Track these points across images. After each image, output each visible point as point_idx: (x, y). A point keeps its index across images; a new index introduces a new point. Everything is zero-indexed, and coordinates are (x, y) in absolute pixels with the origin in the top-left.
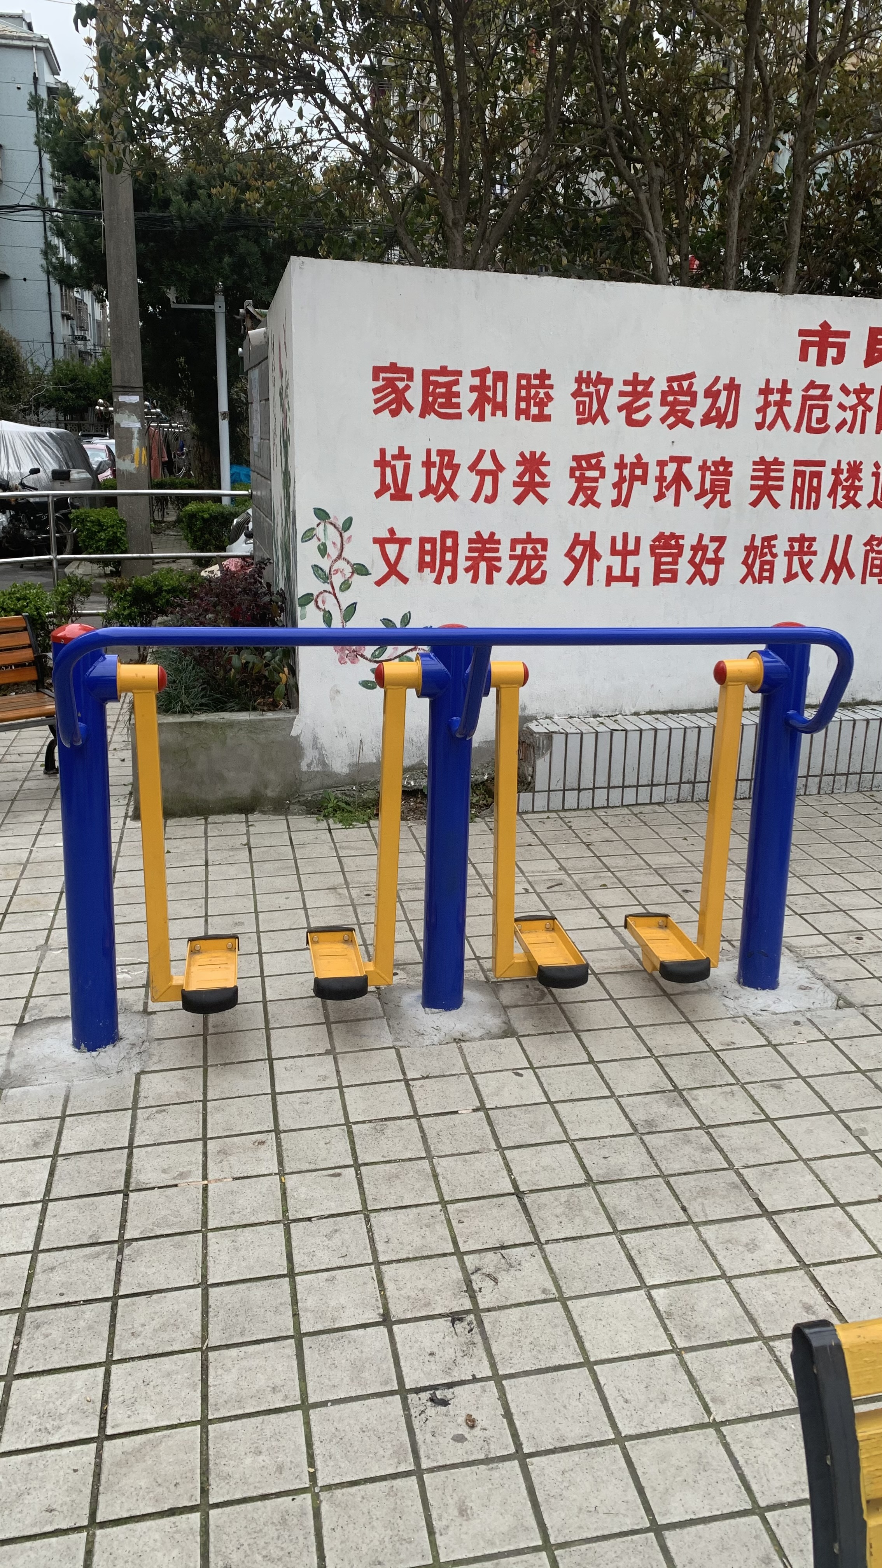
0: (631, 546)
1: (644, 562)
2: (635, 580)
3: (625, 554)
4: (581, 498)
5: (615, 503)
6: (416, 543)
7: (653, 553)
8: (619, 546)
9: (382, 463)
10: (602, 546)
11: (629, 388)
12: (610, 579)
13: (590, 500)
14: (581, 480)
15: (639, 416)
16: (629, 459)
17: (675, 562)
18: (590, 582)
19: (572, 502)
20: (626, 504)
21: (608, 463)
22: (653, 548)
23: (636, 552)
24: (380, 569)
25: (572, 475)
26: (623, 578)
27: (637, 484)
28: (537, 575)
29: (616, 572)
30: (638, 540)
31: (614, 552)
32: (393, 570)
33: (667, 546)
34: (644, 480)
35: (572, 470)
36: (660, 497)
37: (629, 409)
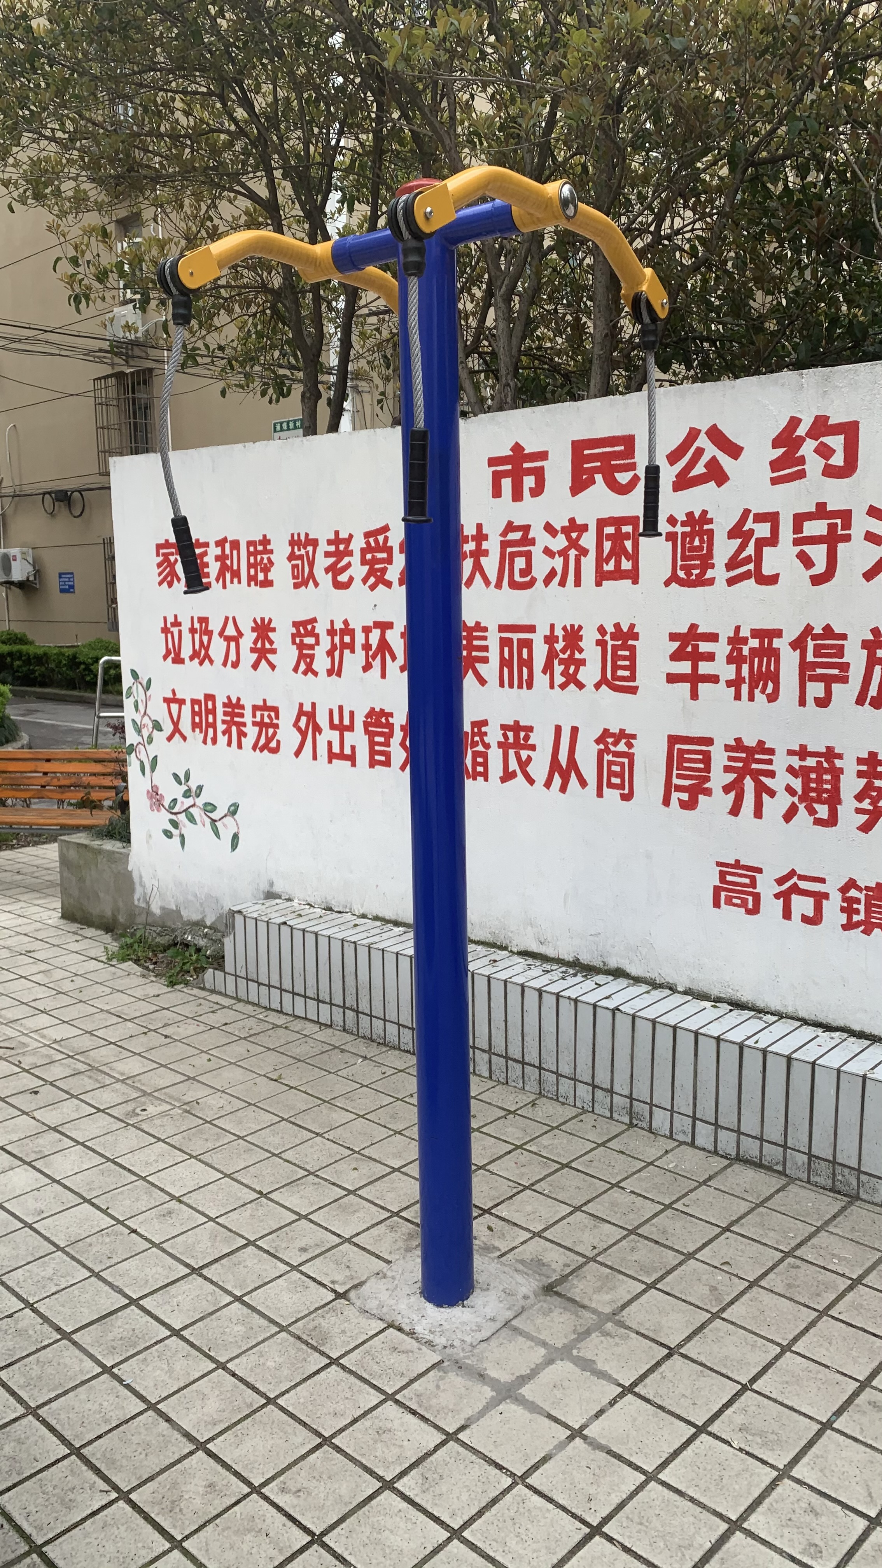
0: (346, 722)
1: (358, 739)
2: (352, 759)
3: (342, 728)
4: (303, 667)
5: (330, 673)
6: (188, 703)
7: (367, 731)
8: (336, 721)
9: (165, 630)
10: (322, 719)
11: (332, 548)
12: (332, 756)
13: (309, 670)
14: (301, 647)
15: (343, 578)
16: (339, 625)
17: (387, 744)
18: (315, 758)
19: (296, 670)
20: (339, 674)
21: (321, 628)
22: (366, 725)
23: (351, 728)
24: (168, 728)
25: (294, 643)
26: (341, 756)
27: (347, 652)
28: (273, 744)
29: (336, 749)
30: (352, 714)
31: (333, 727)
32: (176, 730)
33: (378, 724)
34: (351, 647)
35: (294, 636)
36: (367, 667)
37: (334, 570)
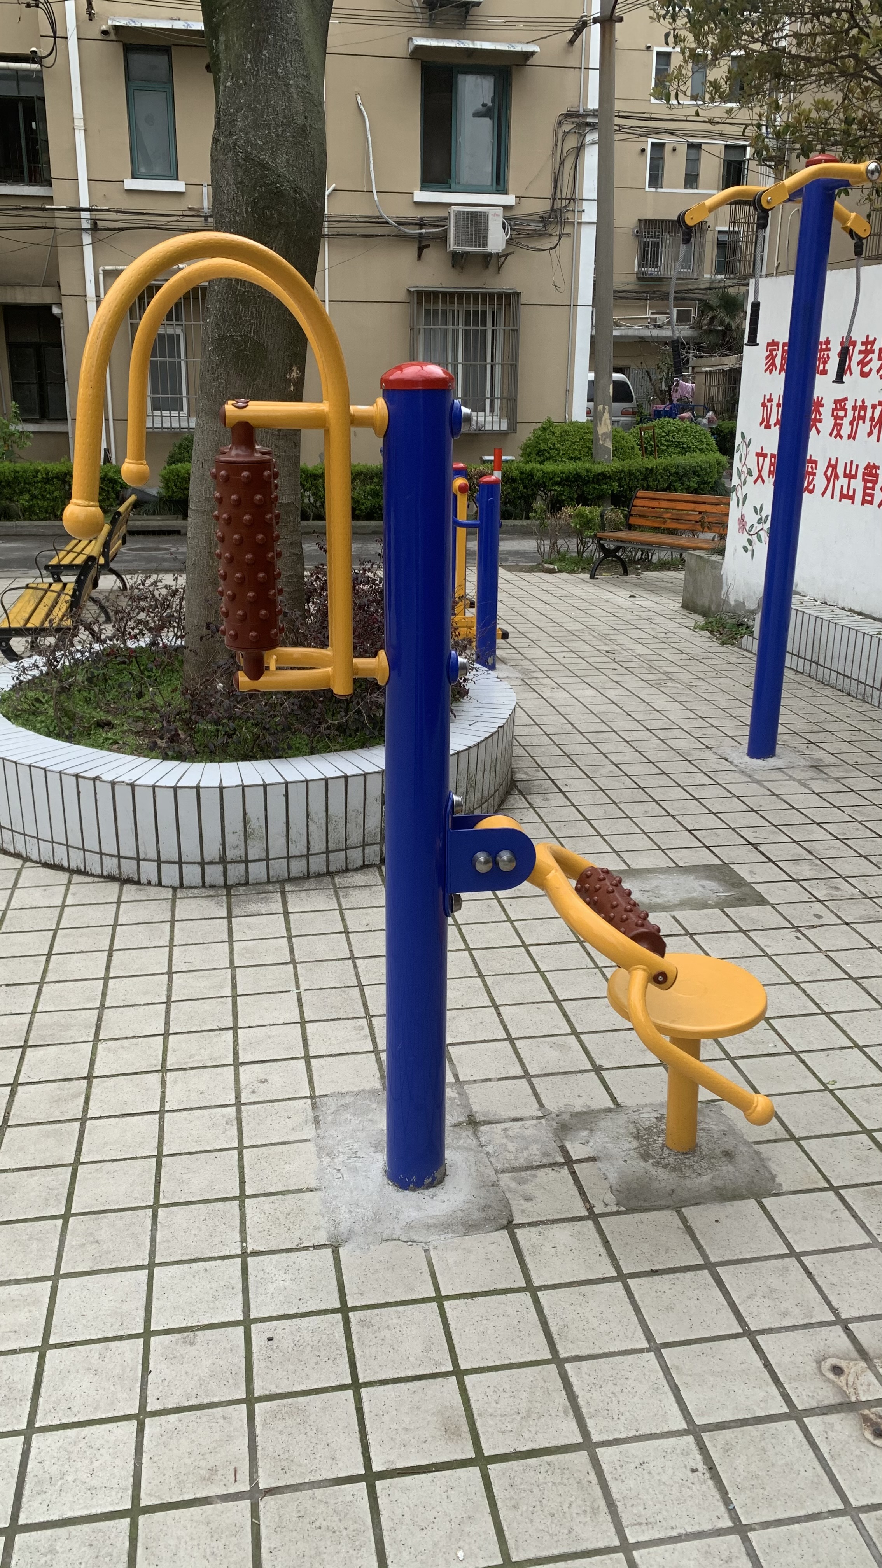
0: (853, 473)
1: (858, 485)
2: (852, 498)
3: (850, 477)
4: (835, 432)
5: (849, 437)
6: (769, 456)
7: (864, 480)
8: (848, 472)
9: (764, 405)
10: (840, 471)
11: (863, 348)
12: (842, 496)
13: (839, 435)
14: (837, 418)
15: (866, 369)
16: (859, 403)
17: (873, 489)
18: (832, 497)
19: (831, 435)
20: (854, 439)
21: (849, 405)
22: (864, 474)
23: (855, 477)
24: (756, 474)
25: (833, 415)
26: (847, 497)
27: (861, 422)
28: (811, 487)
29: (845, 492)
30: (857, 466)
31: (845, 476)
32: (760, 476)
33: (871, 475)
34: (863, 419)
35: (833, 410)
36: (870, 434)
37: (862, 363)
